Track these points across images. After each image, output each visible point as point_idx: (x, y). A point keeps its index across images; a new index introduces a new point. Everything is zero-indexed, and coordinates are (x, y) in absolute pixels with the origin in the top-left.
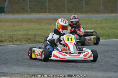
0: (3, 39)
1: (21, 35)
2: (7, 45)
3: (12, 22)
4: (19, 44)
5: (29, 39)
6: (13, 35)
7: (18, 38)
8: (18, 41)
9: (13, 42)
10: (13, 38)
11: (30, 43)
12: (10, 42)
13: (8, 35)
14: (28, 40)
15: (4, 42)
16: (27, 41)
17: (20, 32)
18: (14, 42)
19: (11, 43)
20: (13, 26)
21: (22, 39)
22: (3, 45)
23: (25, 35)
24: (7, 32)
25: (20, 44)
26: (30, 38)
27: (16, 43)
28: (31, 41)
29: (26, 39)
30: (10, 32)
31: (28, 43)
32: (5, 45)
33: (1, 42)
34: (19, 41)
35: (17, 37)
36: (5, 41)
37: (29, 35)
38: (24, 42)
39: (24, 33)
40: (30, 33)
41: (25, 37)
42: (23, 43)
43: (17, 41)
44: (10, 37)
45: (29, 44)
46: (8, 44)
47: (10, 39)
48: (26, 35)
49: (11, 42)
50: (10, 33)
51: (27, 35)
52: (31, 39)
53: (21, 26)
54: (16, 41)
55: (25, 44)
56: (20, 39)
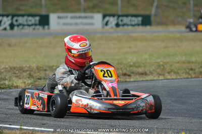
0: (147, 70)
1: (178, 63)
2: (154, 80)
3: (163, 41)
4: (174, 77)
5: (192, 69)
6: (164, 63)
7: (173, 68)
8: (173, 73)
9: (164, 75)
10: (164, 68)
11: (193, 76)
12: (159, 75)
13: (156, 62)
14: (191, 72)
15: (149, 75)
16: (189, 74)
17: (177, 59)
18: (167, 74)
19: (161, 77)
20: (165, 48)
21: (179, 70)
22: (147, 80)
23: (184, 63)
24: (154, 58)
25: (176, 79)
26: (193, 67)
27: (169, 77)
28: (195, 73)
29: (187, 70)
30: (159, 58)
31: (190, 77)
32: (150, 80)
33: (144, 76)
34: (175, 73)
35: (171, 66)
36: (151, 73)
37: (192, 63)
38: (184, 74)
39: (184, 58)
40: (193, 59)
41: (185, 66)
42: (182, 77)
43: (171, 74)
44: (159, 66)
45: (192, 78)
46: (155, 78)
47: (158, 70)
48: (187, 63)
49: (161, 75)
50: (159, 60)
51: (189, 62)
52: (195, 70)
53: (179, 46)
54: (169, 73)
55: (184, 78)
56: (175, 70)
